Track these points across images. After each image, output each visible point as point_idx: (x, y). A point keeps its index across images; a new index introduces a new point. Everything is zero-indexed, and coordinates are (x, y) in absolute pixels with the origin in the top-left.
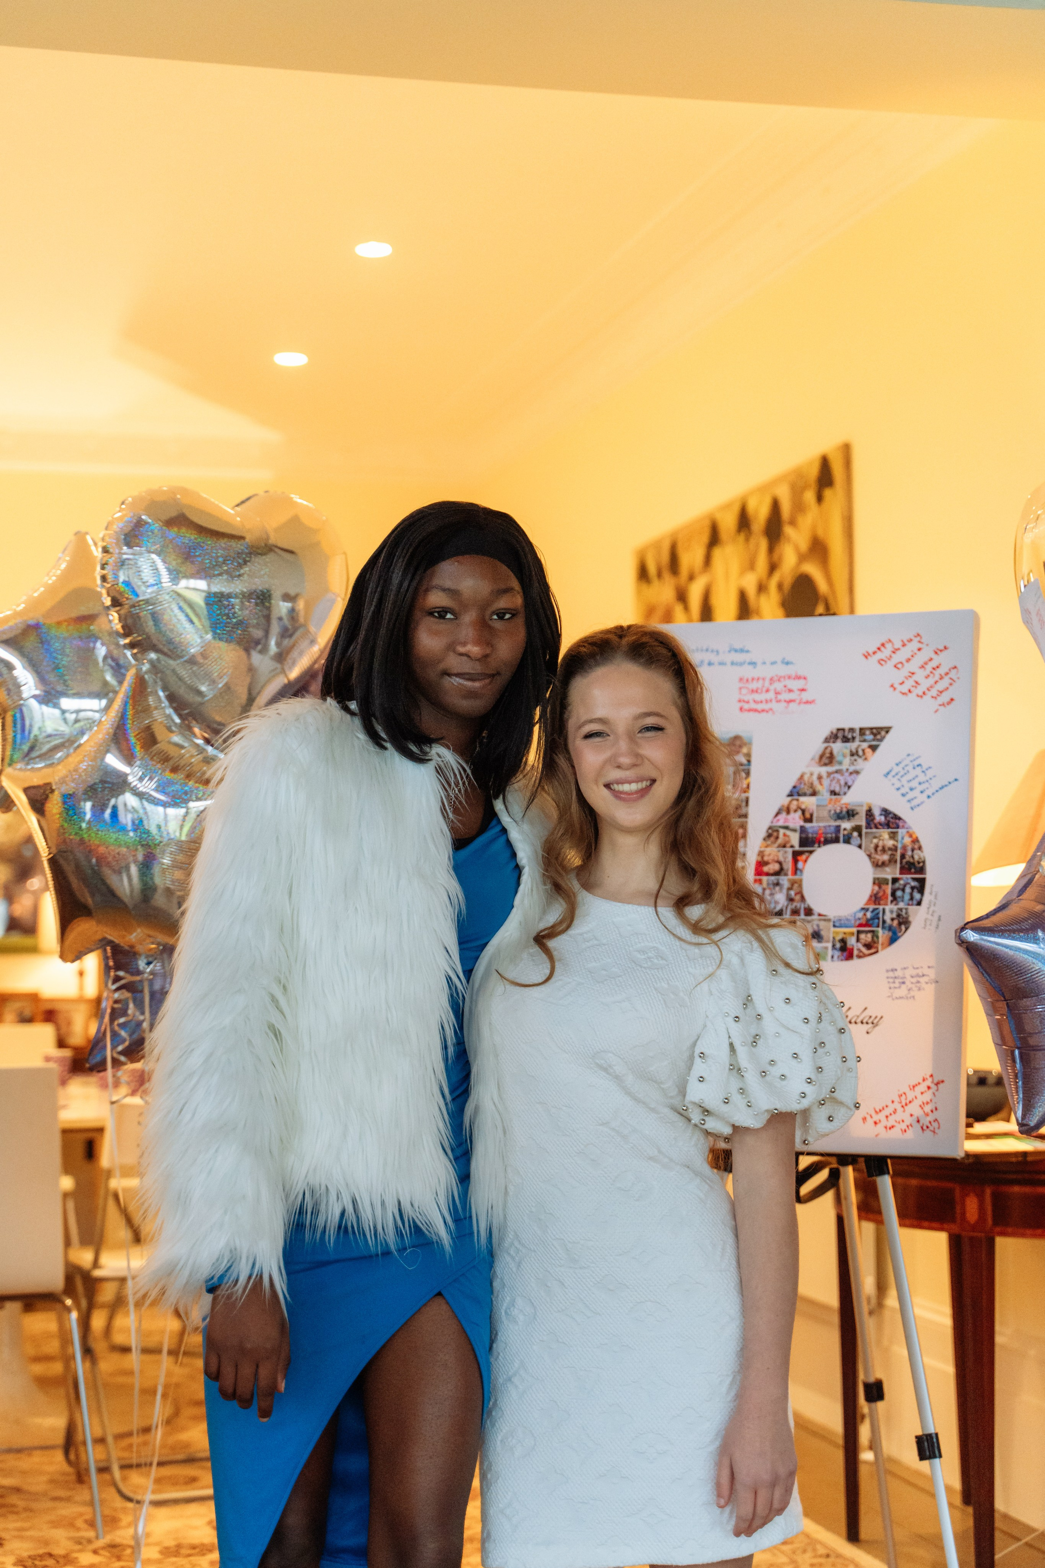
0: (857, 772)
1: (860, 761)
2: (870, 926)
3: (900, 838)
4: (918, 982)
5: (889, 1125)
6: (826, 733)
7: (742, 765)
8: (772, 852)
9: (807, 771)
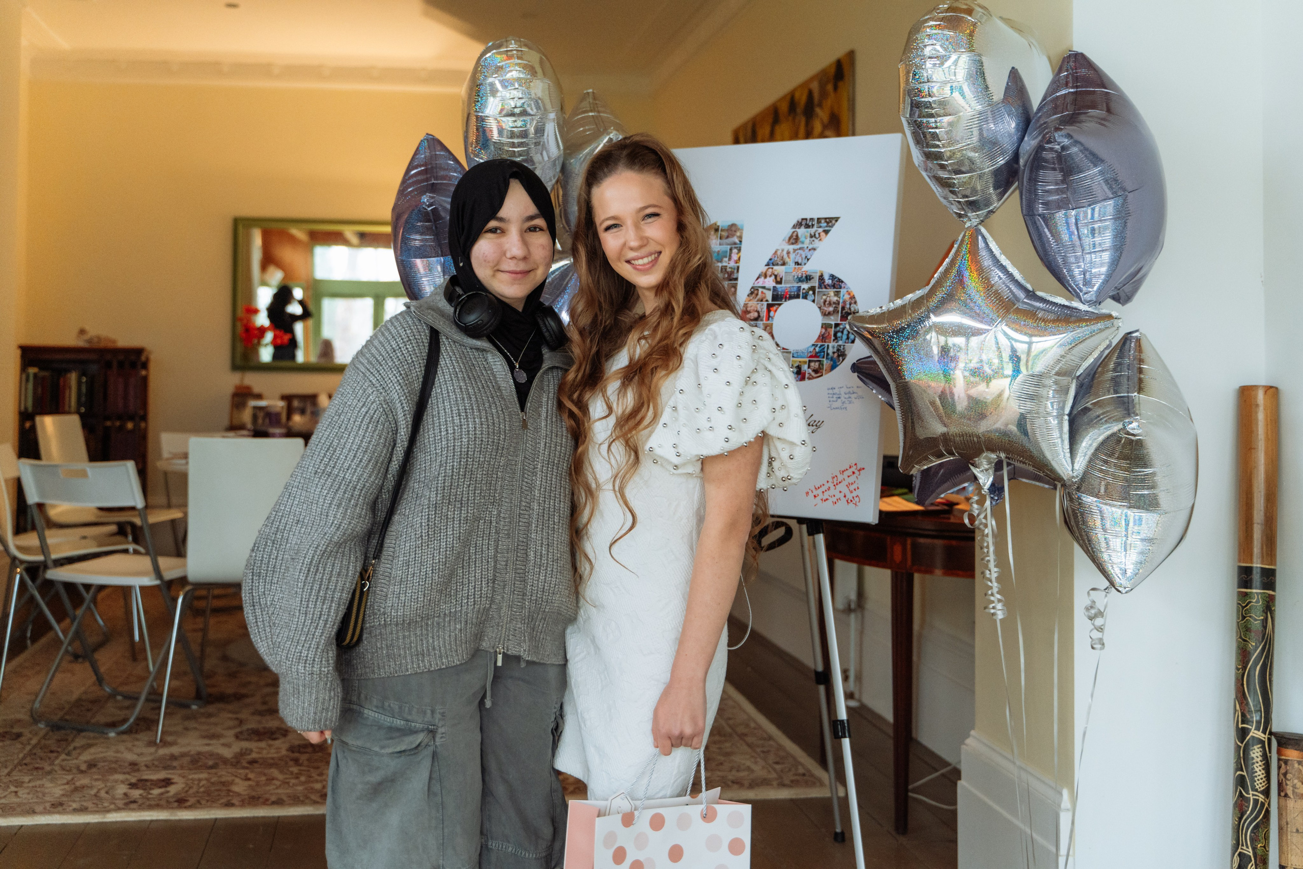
0: (814, 249)
1: (816, 241)
2: (818, 357)
3: (841, 295)
4: (850, 397)
5: (824, 498)
6: (794, 222)
7: (735, 244)
8: (753, 304)
9: (780, 248)
